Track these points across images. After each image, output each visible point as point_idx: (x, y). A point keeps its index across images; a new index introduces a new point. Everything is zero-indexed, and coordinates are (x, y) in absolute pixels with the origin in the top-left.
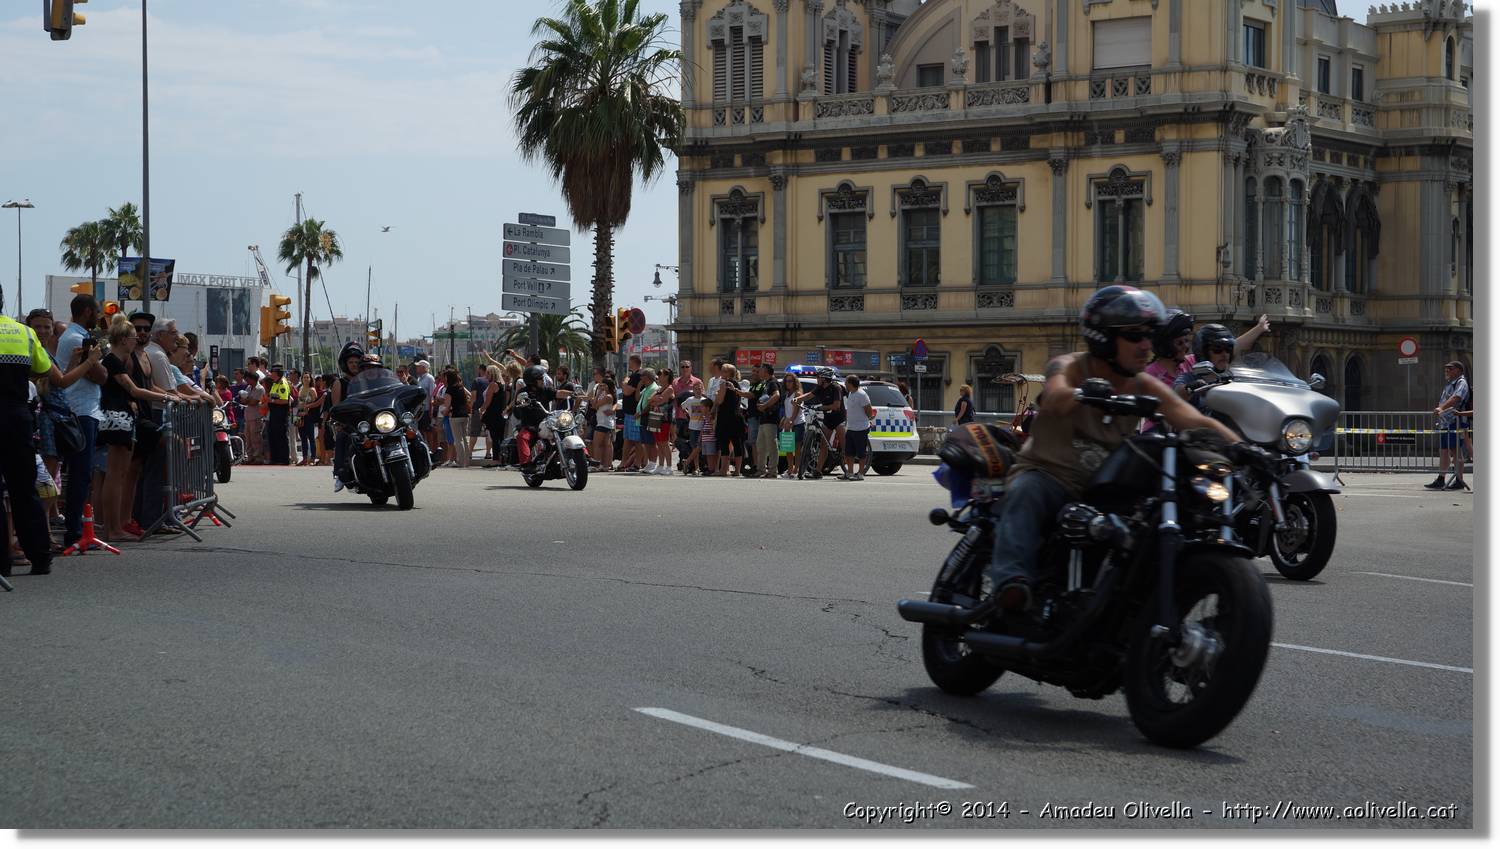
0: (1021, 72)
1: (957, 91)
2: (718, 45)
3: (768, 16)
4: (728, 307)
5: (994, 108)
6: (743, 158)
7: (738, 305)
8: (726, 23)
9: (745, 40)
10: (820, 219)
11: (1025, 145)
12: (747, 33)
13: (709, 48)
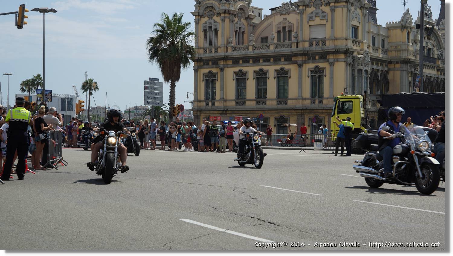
0: (290, 39)
1: (272, 45)
2: (205, 31)
3: (219, 23)
4: (207, 104)
5: (282, 49)
6: (212, 62)
7: (210, 104)
8: (208, 25)
9: (213, 30)
10: (233, 80)
11: (291, 60)
12: (213, 28)
13: (202, 32)
